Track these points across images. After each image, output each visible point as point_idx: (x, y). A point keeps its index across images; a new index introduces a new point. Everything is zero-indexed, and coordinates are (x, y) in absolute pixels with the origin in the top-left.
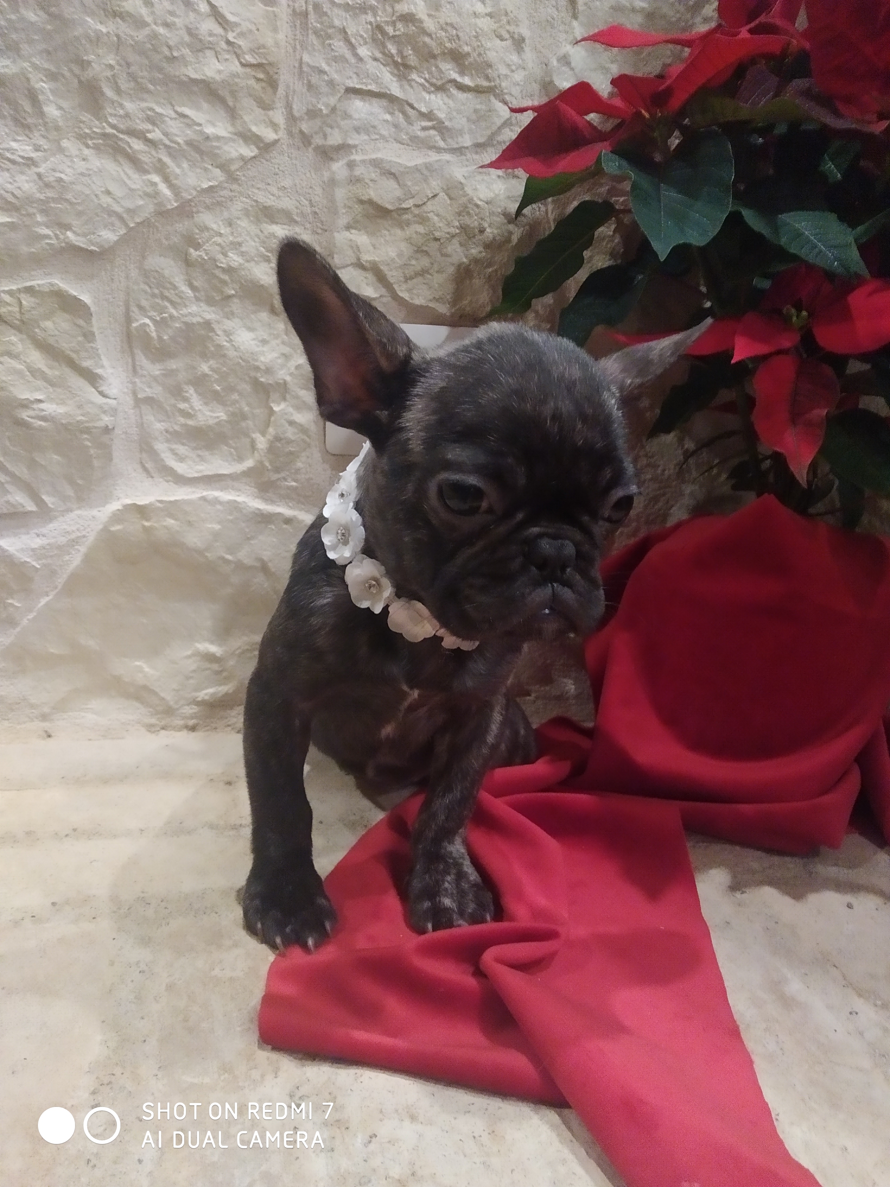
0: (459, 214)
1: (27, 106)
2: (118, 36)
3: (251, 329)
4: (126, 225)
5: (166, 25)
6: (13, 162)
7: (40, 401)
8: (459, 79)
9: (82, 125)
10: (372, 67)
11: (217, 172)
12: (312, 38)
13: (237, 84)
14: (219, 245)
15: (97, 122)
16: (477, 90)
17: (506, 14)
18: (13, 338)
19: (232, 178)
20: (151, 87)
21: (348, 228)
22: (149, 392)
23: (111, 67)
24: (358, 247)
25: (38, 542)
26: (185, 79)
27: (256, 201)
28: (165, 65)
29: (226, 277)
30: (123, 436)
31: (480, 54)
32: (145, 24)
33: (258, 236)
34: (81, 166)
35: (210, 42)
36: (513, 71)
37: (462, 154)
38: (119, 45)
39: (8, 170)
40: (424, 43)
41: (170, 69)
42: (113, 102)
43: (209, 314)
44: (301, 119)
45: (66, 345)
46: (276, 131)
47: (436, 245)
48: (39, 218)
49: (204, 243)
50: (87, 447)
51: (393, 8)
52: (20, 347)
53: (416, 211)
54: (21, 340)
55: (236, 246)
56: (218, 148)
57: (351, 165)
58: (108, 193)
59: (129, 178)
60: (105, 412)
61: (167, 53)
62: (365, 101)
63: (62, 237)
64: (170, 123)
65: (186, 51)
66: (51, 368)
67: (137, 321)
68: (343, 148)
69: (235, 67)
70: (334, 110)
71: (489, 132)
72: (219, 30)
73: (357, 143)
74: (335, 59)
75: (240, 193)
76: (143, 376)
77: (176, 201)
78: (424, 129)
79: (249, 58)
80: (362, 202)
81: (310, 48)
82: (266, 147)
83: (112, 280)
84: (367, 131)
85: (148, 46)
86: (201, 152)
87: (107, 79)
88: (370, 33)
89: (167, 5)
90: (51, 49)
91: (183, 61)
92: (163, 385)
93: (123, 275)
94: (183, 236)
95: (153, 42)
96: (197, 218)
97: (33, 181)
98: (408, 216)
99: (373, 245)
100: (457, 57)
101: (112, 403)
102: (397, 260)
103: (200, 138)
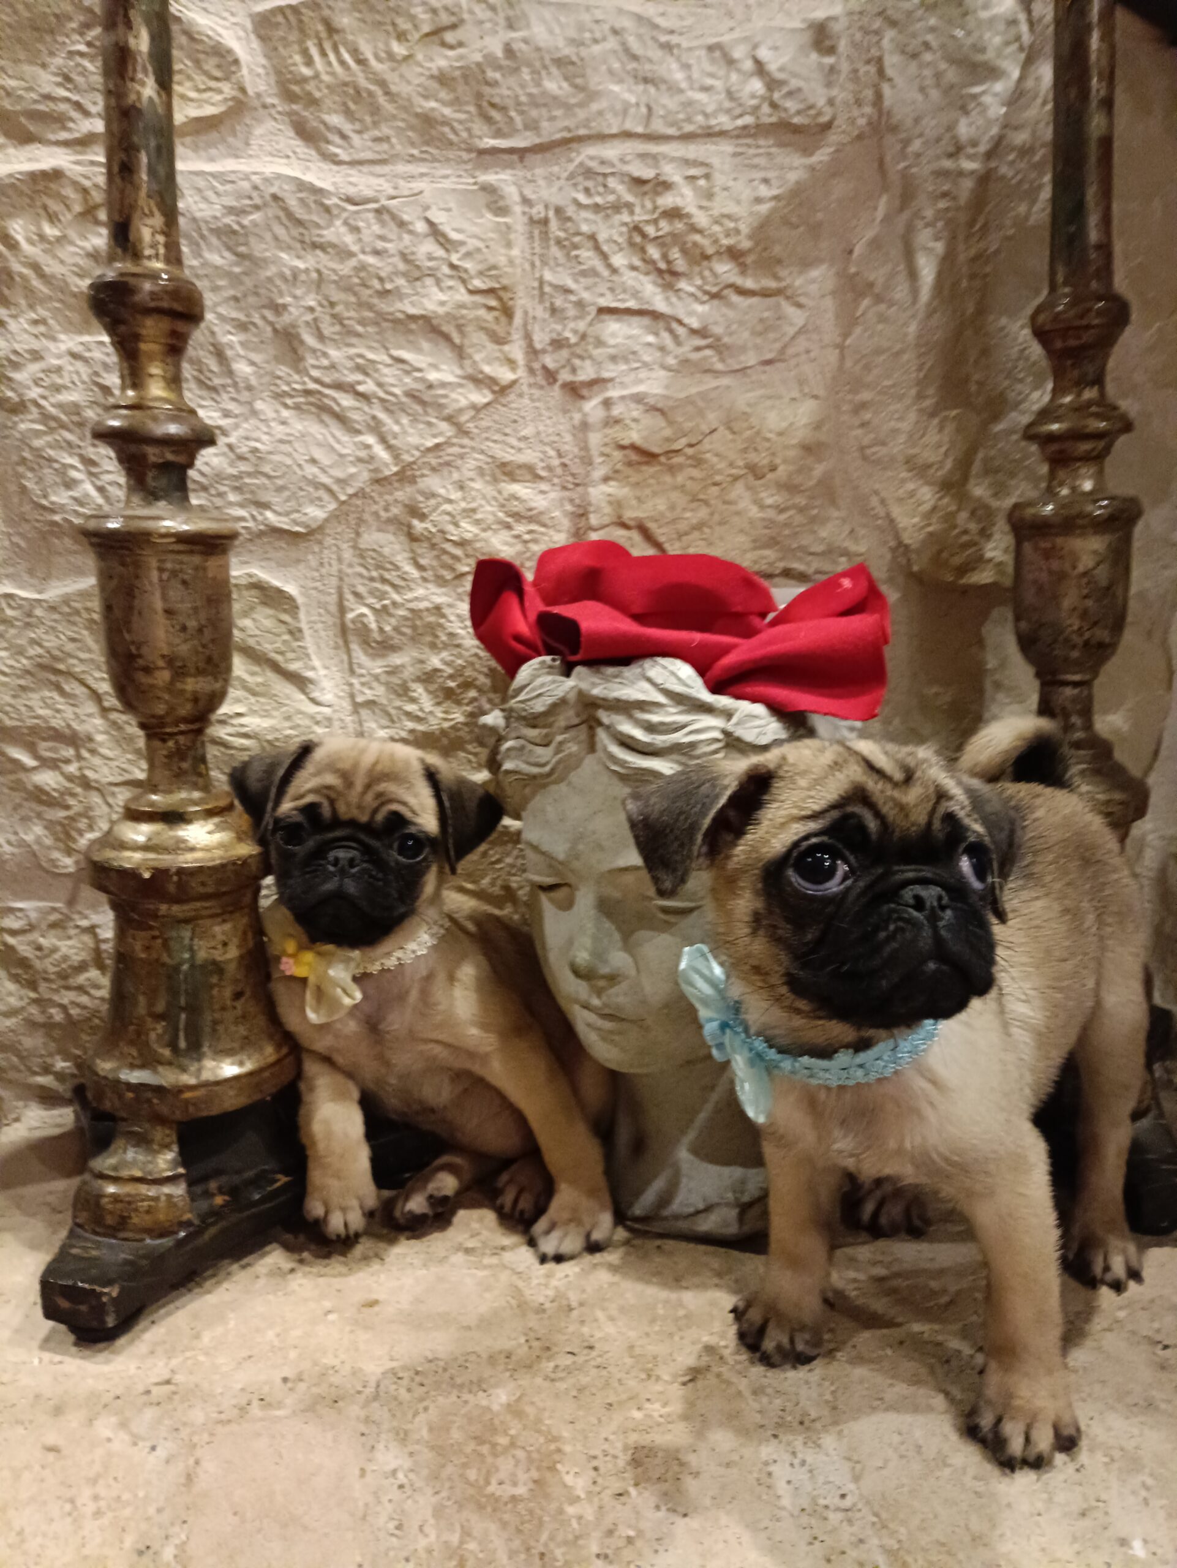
0: (745, 450)
1: (213, 364)
2: (318, 271)
4: (337, 498)
5: (377, 253)
7: (241, 716)
8: (740, 282)
9: (278, 382)
10: (629, 278)
11: (444, 426)
12: (555, 251)
13: (463, 317)
14: (448, 514)
15: (296, 377)
16: (765, 294)
19: (462, 431)
20: (360, 329)
21: (606, 479)
22: (369, 694)
23: (311, 309)
24: (619, 504)
26: (400, 316)
27: (492, 457)
28: (375, 301)
29: (458, 552)
32: (351, 255)
33: (495, 498)
34: (279, 430)
35: (430, 268)
37: (745, 375)
38: (320, 282)
40: (695, 244)
41: (383, 306)
42: (314, 351)
44: (544, 351)
45: (268, 647)
46: (514, 370)
47: (714, 490)
48: (232, 497)
49: (431, 512)
51: (654, 202)
53: (690, 451)
55: (470, 512)
56: (445, 396)
57: (607, 403)
58: (313, 461)
59: (339, 442)
60: (317, 723)
61: (377, 285)
62: (621, 321)
63: (260, 518)
64: (386, 371)
65: (401, 282)
66: (253, 674)
67: (353, 611)
68: (597, 383)
69: (462, 296)
70: (584, 336)
71: (778, 346)
72: (440, 253)
73: (613, 375)
74: (584, 274)
75: (473, 448)
76: (362, 675)
77: (396, 465)
78: (698, 349)
79: (478, 283)
80: (623, 447)
81: (552, 263)
82: (502, 390)
83: (322, 564)
84: (626, 360)
85: (356, 280)
86: (423, 403)
87: (307, 323)
88: (626, 236)
89: (376, 228)
90: (239, 295)
91: (396, 293)
92: (387, 684)
93: (334, 556)
94: (406, 506)
95: (362, 274)
96: (423, 484)
97: (224, 454)
98: (677, 460)
99: (639, 499)
100: (736, 255)
101: (327, 711)
102: (668, 513)
103: (422, 387)
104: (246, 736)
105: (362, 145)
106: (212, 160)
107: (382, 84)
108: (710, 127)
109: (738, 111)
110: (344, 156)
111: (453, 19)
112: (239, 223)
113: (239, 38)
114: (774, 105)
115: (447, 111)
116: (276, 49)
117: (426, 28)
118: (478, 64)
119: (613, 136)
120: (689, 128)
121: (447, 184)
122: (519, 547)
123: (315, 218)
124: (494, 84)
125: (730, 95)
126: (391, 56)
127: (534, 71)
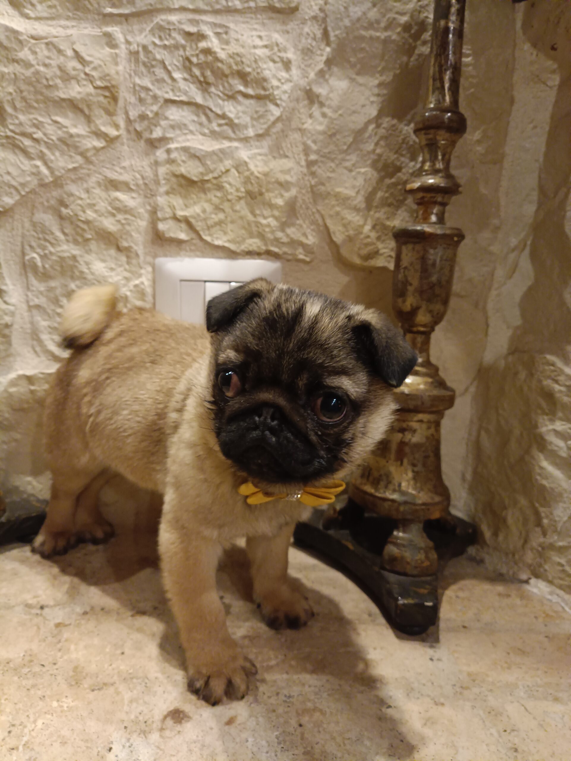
0: (245, 183)
2: (15, 74)
3: (104, 261)
4: (20, 193)
5: (46, 65)
8: (244, 90)
10: (182, 85)
11: (79, 158)
12: (142, 68)
13: (90, 100)
14: (80, 206)
15: (2, 129)
16: (258, 98)
17: (277, 45)
19: (88, 161)
20: (36, 105)
21: (167, 193)
22: (36, 301)
23: (11, 94)
24: (174, 207)
26: (57, 98)
27: (106, 177)
28: (44, 90)
29: (85, 227)
30: (20, 330)
31: (258, 73)
32: (32, 66)
33: (107, 199)
35: (74, 75)
36: (282, 83)
37: (247, 142)
38: (16, 79)
40: (218, 68)
41: (47, 93)
42: (11, 115)
43: (76, 251)
44: (135, 121)
46: (118, 130)
49: (70, 204)
51: (197, 45)
53: (215, 182)
55: (92, 206)
56: (79, 142)
57: (168, 151)
58: (8, 173)
59: (22, 163)
60: (6, 314)
61: (45, 83)
62: (178, 107)
64: (48, 127)
65: (58, 81)
67: (28, 255)
68: (163, 140)
69: (90, 89)
70: (157, 114)
71: (265, 126)
72: (79, 66)
73: (172, 136)
74: (158, 81)
75: (95, 171)
76: (33, 291)
77: (52, 177)
78: (220, 125)
79: (99, 83)
80: (176, 176)
81: (140, 74)
82: (111, 141)
83: (13, 229)
84: (180, 129)
86: (67, 145)
87: (8, 101)
88: (182, 62)
89: (46, 53)
91: (55, 87)
92: (47, 297)
93: (20, 225)
94: (58, 200)
95: (37, 76)
96: (66, 188)
98: (209, 185)
99: (185, 205)
100: (243, 76)
101: (12, 308)
102: (202, 214)
103: (66, 136)
105: (41, 10)
108: (228, 7)
110: (32, 15)
119: (175, 10)
120: (218, 7)
121: (86, 32)
122: (119, 227)
123: (14, 46)
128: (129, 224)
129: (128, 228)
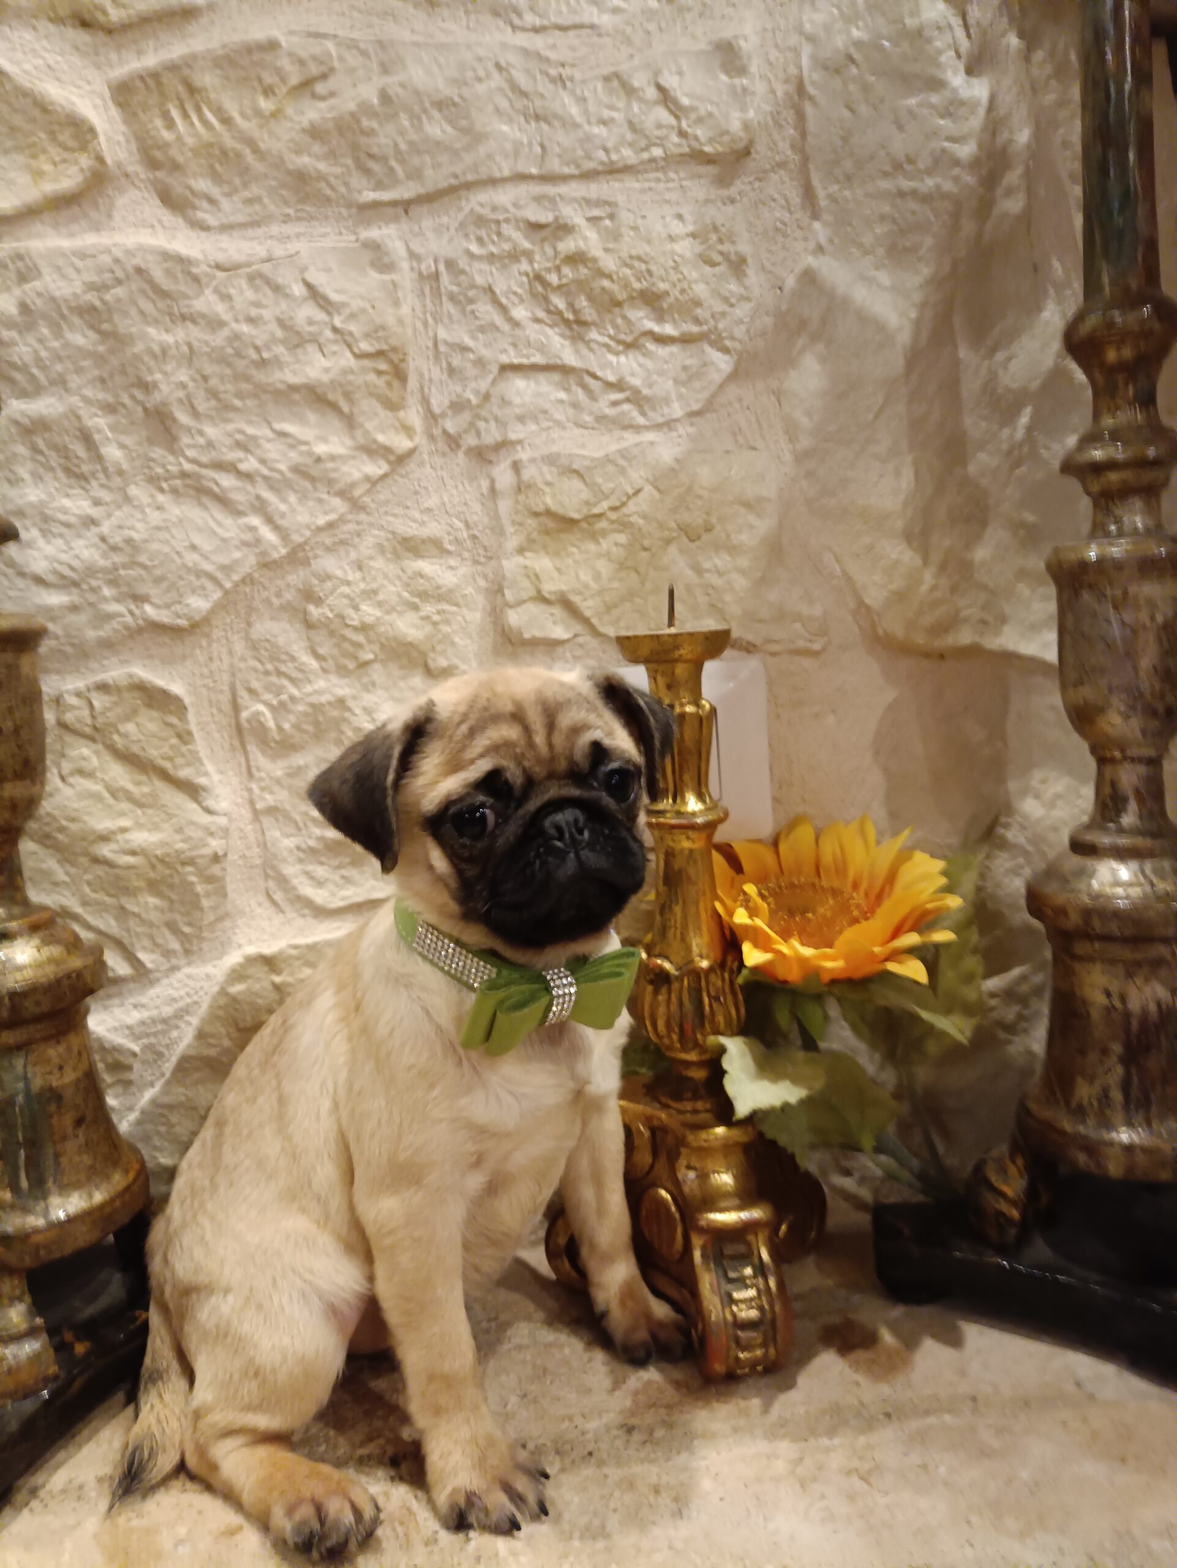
0: (676, 510)
1: (80, 450)
2: (189, 345)
4: (221, 586)
5: (251, 320)
6: (67, 525)
7: (124, 830)
8: (657, 328)
9: (151, 464)
10: (532, 331)
11: (336, 502)
12: (448, 306)
13: (350, 383)
14: (347, 596)
15: (171, 458)
16: (685, 340)
17: (716, 229)
18: (85, 752)
19: (356, 506)
20: (237, 403)
21: (521, 551)
22: (270, 800)
23: (183, 386)
24: (537, 576)
25: (134, 1017)
26: (281, 386)
27: (393, 533)
28: (253, 372)
29: (360, 638)
30: (240, 862)
31: (683, 291)
32: (222, 324)
33: (399, 578)
34: (155, 517)
35: (310, 333)
36: (733, 305)
37: (670, 429)
38: (191, 355)
39: (61, 536)
40: (603, 289)
41: (260, 376)
42: (189, 430)
43: (342, 688)
44: (443, 415)
45: (154, 753)
46: (411, 438)
48: (107, 592)
49: (327, 597)
50: (192, 884)
51: (555, 249)
52: (95, 762)
53: (613, 516)
54: (97, 753)
55: (370, 594)
56: (335, 470)
58: (194, 548)
59: (219, 524)
60: (211, 834)
61: (254, 356)
62: (528, 378)
63: (137, 612)
64: (267, 446)
65: (280, 350)
66: (138, 784)
67: (247, 708)
68: (504, 445)
69: (347, 360)
70: (487, 397)
71: (706, 394)
72: (321, 316)
73: (521, 436)
74: (482, 329)
75: (371, 524)
76: (262, 779)
77: (285, 546)
78: (615, 404)
79: (365, 346)
80: (536, 514)
81: (446, 320)
82: (400, 460)
83: (211, 659)
84: (535, 418)
85: (230, 351)
86: (312, 479)
87: (180, 401)
88: (527, 287)
89: (250, 295)
90: (105, 375)
91: (277, 363)
92: (290, 788)
93: (224, 650)
94: (299, 590)
95: (236, 344)
96: (316, 565)
97: (95, 545)
98: (603, 524)
99: (559, 570)
100: (651, 300)
101: (223, 821)
102: (593, 584)
103: (309, 461)
104: (133, 853)
105: (231, 209)
106: (72, 235)
107: (250, 142)
108: (612, 162)
109: (643, 143)
110: (211, 221)
111: (323, 69)
112: (102, 300)
113: (95, 107)
114: (682, 134)
115: (322, 166)
116: (135, 114)
117: (294, 80)
118: (352, 114)
119: (504, 180)
120: (590, 165)
121: (328, 242)
122: (428, 628)
123: (183, 288)
124: (371, 133)
125: (632, 126)
126: (258, 112)
127: (415, 119)
128: (447, 622)
129: (446, 629)
